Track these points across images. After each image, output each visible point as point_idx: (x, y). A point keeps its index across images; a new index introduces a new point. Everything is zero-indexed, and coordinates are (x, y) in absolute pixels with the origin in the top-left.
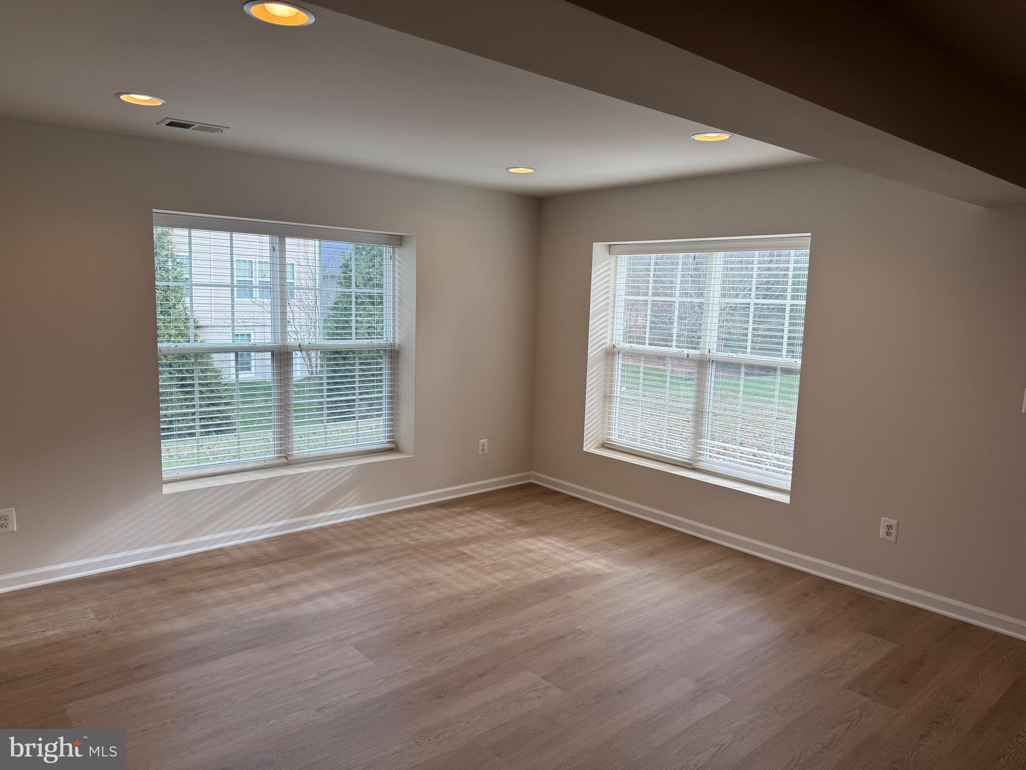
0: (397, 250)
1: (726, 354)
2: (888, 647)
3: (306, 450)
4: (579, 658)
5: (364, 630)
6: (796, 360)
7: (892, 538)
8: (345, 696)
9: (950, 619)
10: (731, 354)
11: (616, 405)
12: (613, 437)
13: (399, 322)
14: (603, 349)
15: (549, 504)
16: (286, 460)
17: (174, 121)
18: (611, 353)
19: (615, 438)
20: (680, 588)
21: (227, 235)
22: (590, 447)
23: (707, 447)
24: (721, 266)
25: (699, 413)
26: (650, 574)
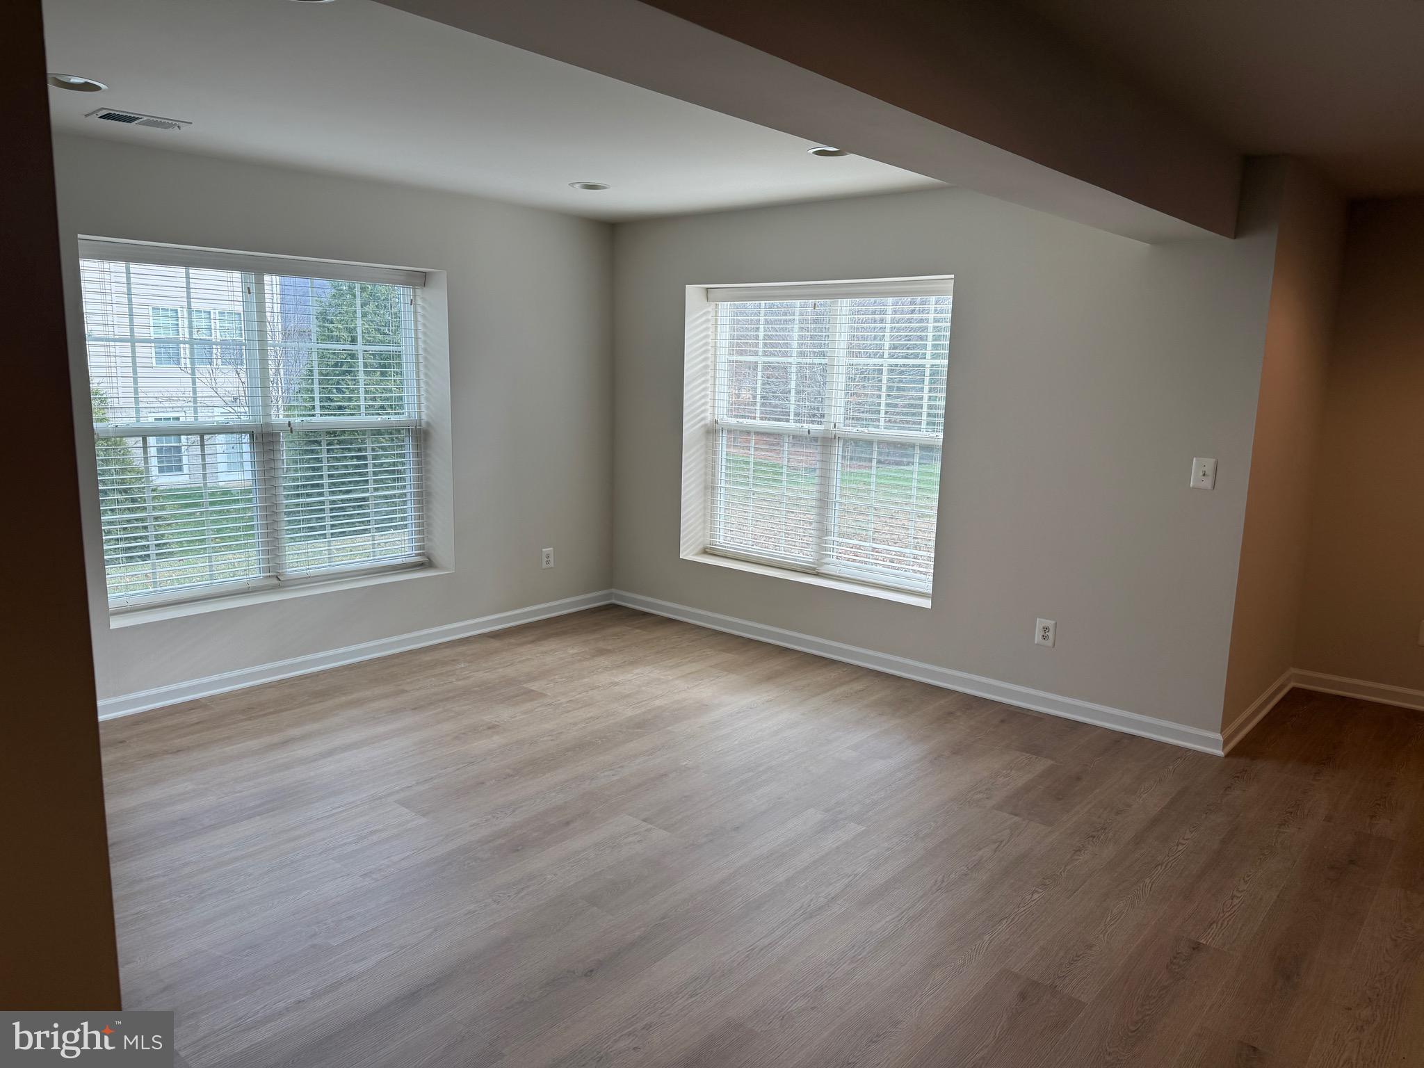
0: (419, 292)
1: (855, 429)
2: (1042, 765)
3: (304, 568)
4: (685, 797)
5: (410, 785)
6: (936, 434)
7: (1049, 643)
8: (395, 859)
9: (1114, 732)
10: (860, 429)
11: (721, 498)
12: (718, 540)
13: (427, 391)
14: (702, 426)
15: (637, 628)
16: (277, 581)
17: (113, 112)
18: (712, 431)
19: (722, 540)
20: (803, 714)
21: (180, 271)
22: (688, 553)
23: (834, 546)
24: (848, 316)
25: (824, 503)
26: (767, 701)
